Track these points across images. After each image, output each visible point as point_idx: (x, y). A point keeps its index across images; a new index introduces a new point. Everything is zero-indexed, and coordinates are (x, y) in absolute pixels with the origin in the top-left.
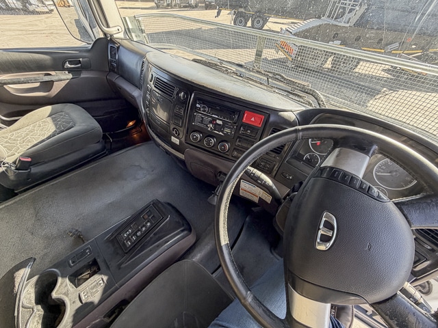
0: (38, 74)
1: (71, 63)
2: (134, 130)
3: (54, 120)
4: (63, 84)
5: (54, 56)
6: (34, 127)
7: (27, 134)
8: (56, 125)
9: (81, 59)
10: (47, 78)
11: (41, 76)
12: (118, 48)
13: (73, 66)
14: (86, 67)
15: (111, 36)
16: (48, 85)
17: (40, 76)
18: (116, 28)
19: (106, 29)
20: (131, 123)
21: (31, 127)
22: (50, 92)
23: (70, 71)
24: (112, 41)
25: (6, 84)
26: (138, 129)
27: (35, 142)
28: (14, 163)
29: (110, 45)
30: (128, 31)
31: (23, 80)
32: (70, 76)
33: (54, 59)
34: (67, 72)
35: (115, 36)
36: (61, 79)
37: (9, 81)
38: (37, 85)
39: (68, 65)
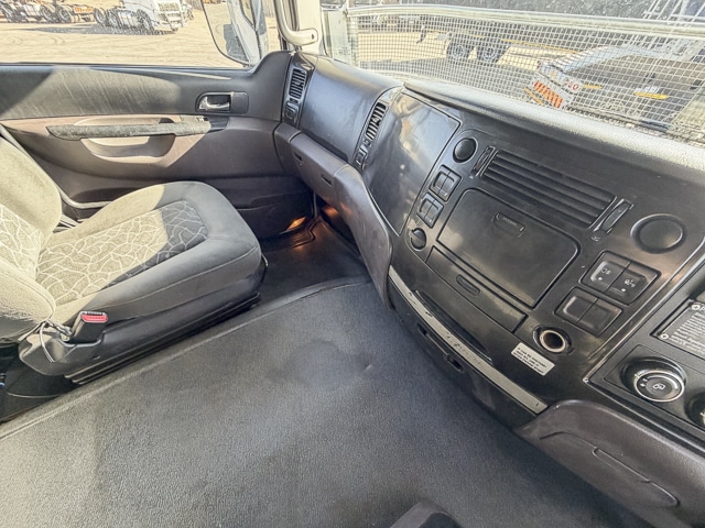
0: (149, 119)
1: (212, 99)
2: (298, 237)
3: (166, 218)
4: (191, 142)
5: (185, 83)
6: (126, 229)
7: (109, 248)
8: (169, 230)
9: (232, 94)
10: (164, 129)
11: (153, 122)
12: (310, 73)
13: (215, 107)
14: (238, 111)
15: (296, 48)
16: (163, 142)
17: (152, 124)
18: (309, 33)
19: (290, 33)
20: (296, 223)
21: (119, 230)
22: (165, 157)
23: (208, 115)
24: (297, 59)
25: (85, 136)
26: (306, 233)
27: (123, 271)
28: (70, 324)
29: (292, 67)
30: (327, 42)
31: (118, 129)
32: (207, 126)
33: (183, 91)
34: (202, 118)
35: (305, 49)
36: (191, 131)
37: (93, 130)
38: (144, 140)
39: (206, 104)
